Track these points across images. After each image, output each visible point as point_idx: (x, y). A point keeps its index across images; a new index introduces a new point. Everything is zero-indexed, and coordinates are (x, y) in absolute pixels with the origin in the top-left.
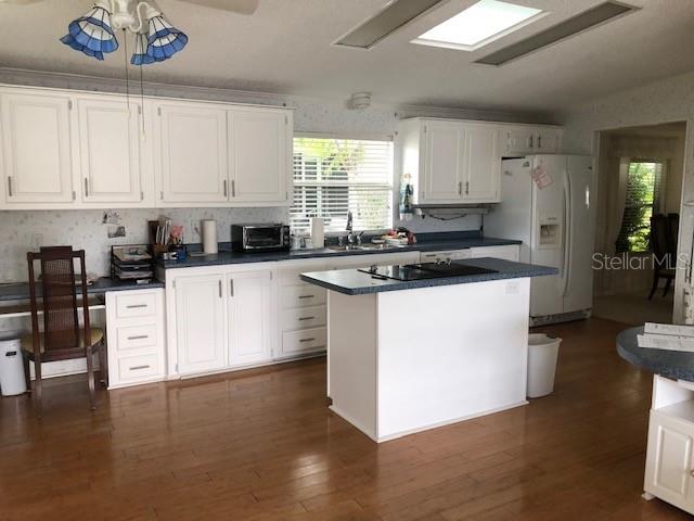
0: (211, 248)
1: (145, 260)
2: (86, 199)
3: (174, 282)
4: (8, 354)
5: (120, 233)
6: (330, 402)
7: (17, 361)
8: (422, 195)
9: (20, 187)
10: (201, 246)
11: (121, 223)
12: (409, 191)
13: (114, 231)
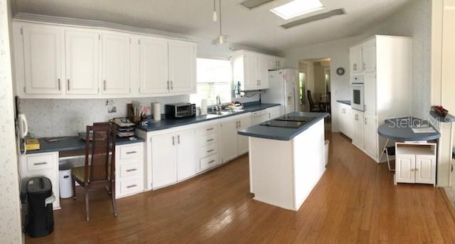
0: (158, 118)
1: (131, 126)
2: (104, 92)
3: (151, 139)
4: (65, 177)
5: (114, 111)
6: (253, 195)
7: (68, 181)
8: (245, 87)
9: (73, 85)
10: (152, 117)
11: (115, 105)
12: (239, 84)
13: (111, 109)
